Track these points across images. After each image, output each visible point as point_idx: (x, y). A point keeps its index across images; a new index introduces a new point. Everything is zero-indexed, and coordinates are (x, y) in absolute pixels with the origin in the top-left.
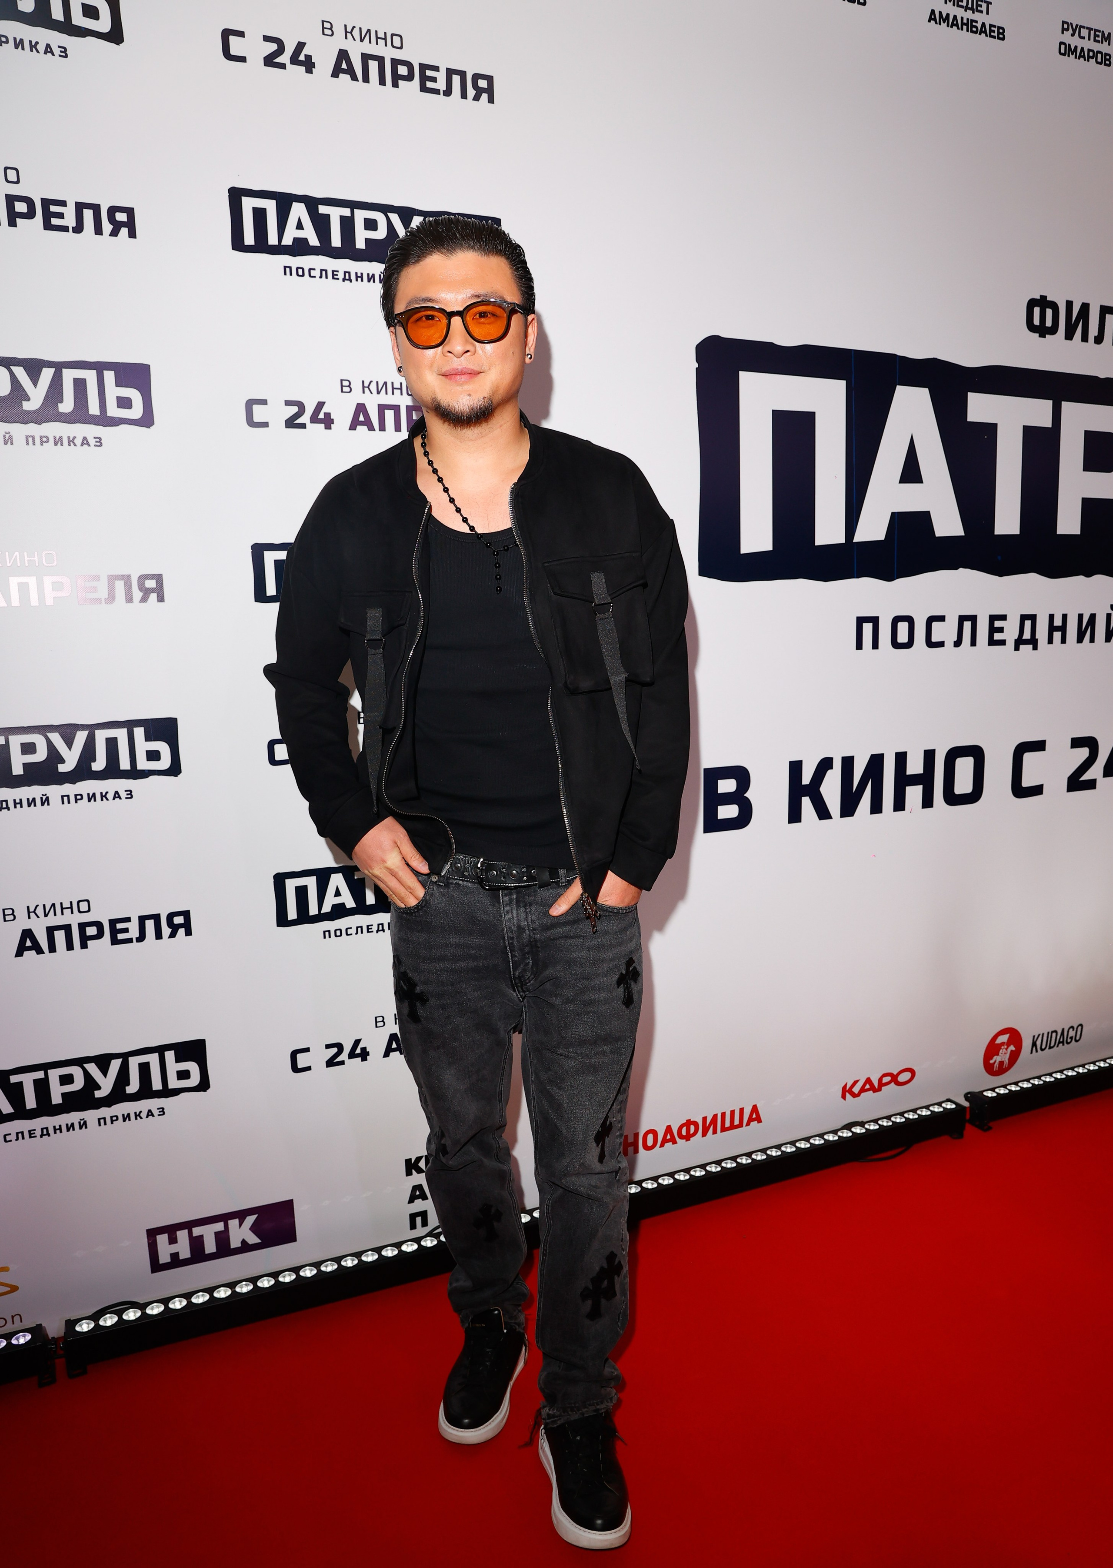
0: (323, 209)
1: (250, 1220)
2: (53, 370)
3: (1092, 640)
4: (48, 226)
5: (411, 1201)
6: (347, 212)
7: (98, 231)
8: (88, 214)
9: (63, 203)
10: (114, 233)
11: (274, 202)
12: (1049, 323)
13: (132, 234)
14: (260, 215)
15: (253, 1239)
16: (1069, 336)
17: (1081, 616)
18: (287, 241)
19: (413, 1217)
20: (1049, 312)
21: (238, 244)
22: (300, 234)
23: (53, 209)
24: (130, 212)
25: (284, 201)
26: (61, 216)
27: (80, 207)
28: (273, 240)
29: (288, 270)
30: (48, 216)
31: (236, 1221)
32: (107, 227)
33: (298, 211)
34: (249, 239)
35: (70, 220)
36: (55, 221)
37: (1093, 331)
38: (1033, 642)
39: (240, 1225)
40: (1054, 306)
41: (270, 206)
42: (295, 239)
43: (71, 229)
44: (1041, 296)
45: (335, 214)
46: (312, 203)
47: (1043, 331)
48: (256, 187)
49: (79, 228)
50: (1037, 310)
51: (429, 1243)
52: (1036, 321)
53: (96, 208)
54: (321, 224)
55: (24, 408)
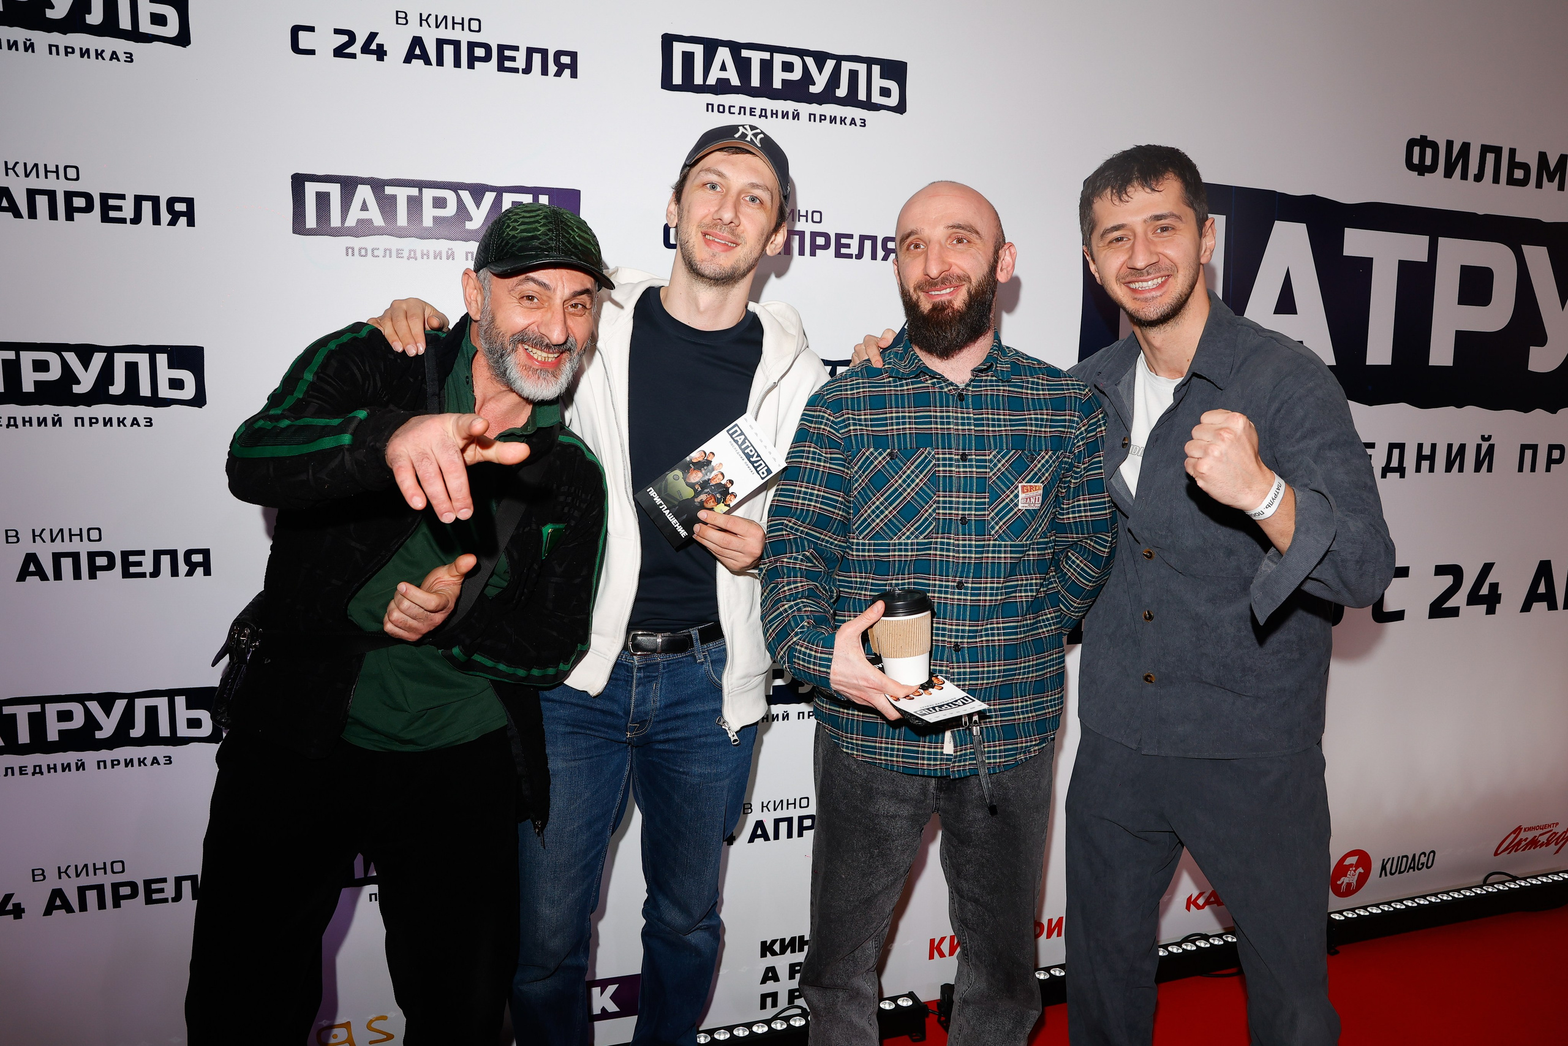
0: (745, 53)
1: (611, 989)
2: (494, 194)
3: (1461, 470)
4: (501, 68)
5: (763, 982)
6: (766, 55)
7: (545, 71)
8: (537, 58)
9: (516, 48)
10: (558, 74)
11: (702, 46)
12: (1428, 162)
13: (574, 75)
14: (688, 58)
15: (612, 1008)
16: (1448, 174)
17: (1450, 446)
18: (712, 81)
19: (764, 997)
20: (1429, 152)
21: (667, 83)
22: (723, 75)
23: (507, 53)
24: (573, 55)
25: (711, 46)
26: (513, 59)
27: (530, 51)
28: (698, 80)
29: (710, 107)
30: (502, 58)
31: (599, 989)
32: (552, 68)
33: (723, 54)
34: (677, 79)
35: (521, 64)
36: (507, 64)
37: (1473, 169)
38: (1401, 470)
39: (602, 993)
40: (1434, 146)
41: (698, 50)
42: (718, 80)
43: (521, 71)
44: (1421, 136)
45: (756, 57)
46: (735, 48)
47: (1421, 169)
48: (686, 34)
49: (528, 70)
50: (1417, 150)
51: (779, 1026)
52: (1416, 160)
53: (544, 52)
54: (743, 67)
55: (467, 228)
